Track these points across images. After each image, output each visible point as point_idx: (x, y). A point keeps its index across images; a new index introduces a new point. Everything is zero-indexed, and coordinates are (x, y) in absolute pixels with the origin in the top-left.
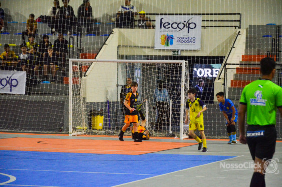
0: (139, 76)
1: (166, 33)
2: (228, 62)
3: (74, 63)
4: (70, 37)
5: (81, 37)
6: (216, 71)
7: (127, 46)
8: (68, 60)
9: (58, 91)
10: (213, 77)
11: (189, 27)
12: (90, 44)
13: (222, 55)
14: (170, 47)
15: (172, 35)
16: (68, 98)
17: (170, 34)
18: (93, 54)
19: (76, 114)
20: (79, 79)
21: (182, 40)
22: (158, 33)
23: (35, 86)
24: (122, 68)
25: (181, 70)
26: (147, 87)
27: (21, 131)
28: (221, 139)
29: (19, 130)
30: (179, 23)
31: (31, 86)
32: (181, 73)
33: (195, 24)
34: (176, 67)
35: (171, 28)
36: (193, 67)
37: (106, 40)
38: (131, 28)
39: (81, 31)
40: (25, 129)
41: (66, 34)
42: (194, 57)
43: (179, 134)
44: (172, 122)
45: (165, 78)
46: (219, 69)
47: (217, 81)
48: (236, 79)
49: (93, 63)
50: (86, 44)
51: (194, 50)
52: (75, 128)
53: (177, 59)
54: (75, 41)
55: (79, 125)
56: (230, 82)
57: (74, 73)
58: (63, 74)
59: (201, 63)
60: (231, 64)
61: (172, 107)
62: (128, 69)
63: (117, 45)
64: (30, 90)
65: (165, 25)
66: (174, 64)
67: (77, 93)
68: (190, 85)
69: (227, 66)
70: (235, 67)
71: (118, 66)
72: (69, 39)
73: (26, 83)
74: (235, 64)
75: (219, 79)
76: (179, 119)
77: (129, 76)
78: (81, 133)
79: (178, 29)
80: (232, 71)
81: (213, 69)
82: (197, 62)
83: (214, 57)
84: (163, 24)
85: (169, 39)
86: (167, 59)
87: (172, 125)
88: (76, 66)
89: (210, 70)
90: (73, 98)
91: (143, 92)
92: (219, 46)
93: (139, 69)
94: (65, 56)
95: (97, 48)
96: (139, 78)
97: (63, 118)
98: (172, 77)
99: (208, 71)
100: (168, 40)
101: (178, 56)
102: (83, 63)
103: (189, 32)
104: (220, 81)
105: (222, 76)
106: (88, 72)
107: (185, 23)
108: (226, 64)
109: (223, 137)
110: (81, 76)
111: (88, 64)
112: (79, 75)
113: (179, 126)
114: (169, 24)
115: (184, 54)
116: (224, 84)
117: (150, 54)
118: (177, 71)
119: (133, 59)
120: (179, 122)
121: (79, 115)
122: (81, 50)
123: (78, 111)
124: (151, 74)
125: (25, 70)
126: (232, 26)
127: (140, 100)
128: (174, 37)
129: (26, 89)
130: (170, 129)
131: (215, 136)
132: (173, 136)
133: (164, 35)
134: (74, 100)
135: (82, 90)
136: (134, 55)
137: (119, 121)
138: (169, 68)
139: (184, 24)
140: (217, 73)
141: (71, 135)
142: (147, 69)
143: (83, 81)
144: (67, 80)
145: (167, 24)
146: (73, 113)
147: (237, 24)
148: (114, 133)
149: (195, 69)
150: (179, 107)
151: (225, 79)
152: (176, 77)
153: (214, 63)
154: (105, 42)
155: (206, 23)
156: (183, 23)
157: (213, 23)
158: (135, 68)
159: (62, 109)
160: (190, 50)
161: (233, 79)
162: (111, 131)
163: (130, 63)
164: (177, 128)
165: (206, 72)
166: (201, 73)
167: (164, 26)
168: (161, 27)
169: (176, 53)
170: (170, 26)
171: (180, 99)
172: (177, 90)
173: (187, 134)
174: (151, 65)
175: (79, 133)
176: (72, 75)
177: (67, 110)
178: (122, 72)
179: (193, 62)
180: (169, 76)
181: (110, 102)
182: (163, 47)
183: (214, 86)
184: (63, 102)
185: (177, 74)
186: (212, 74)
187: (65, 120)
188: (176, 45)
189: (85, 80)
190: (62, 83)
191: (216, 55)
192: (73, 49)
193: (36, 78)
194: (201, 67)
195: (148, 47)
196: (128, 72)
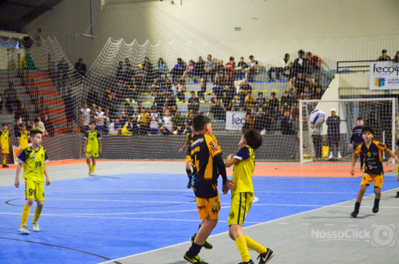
0: (357, 112)
1: (378, 76)
3: (303, 103)
7: (345, 88)
11: (398, 71)
14: (382, 88)
15: (384, 78)
17: (382, 77)
20: (308, 116)
21: (392, 81)
22: (373, 76)
24: (343, 107)
25: (391, 106)
30: (389, 68)
32: (391, 109)
34: (388, 104)
35: (382, 72)
37: (329, 84)
45: (378, 113)
49: (319, 103)
53: (388, 97)
57: (303, 112)
61: (385, 137)
62: (348, 107)
63: (338, 88)
65: (378, 69)
66: (386, 101)
71: (339, 105)
78: (310, 160)
79: (389, 73)
84: (376, 69)
85: (381, 81)
86: (379, 97)
88: (305, 105)
93: (357, 106)
98: (385, 112)
103: (397, 75)
107: (395, 67)
114: (381, 68)
115: (394, 93)
118: (388, 107)
124: (366, 110)
133: (376, 78)
136: (351, 96)
139: (393, 68)
141: (302, 162)
142: (363, 106)
158: (353, 106)
163: (349, 102)
167: (377, 71)
168: (374, 72)
169: (388, 92)
170: (382, 70)
180: (381, 111)
182: (376, 88)
188: (387, 86)
195: (363, 88)
196: (347, 109)
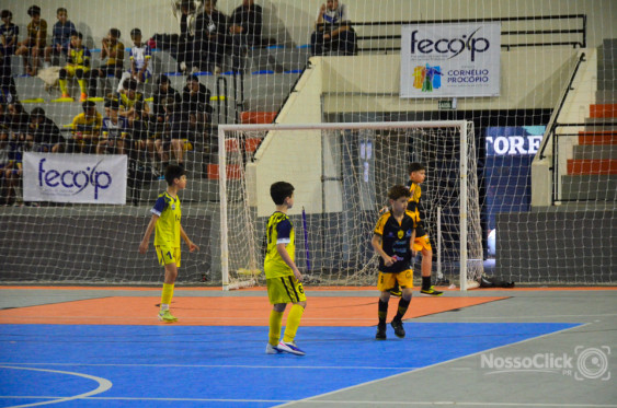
0: (369, 156)
1: (424, 64)
2: (559, 121)
3: (229, 134)
4: (219, 78)
5: (242, 78)
6: (535, 141)
7: (341, 94)
8: (216, 129)
9: (196, 195)
10: (527, 155)
11: (474, 49)
12: (262, 91)
13: (547, 107)
14: (434, 93)
15: (438, 68)
16: (218, 210)
17: (433, 64)
18: (269, 113)
19: (237, 242)
20: (241, 168)
21: (459, 77)
22: (409, 64)
23: (147, 184)
24: (332, 142)
25: (458, 142)
26: (387, 181)
27: (122, 283)
28: (549, 286)
29: (116, 280)
30: (452, 41)
31: (138, 186)
32: (458, 149)
33: (486, 41)
34: (449, 135)
35: (434, 52)
36: (484, 135)
37: (296, 83)
38: (348, 55)
39: (242, 66)
40: (129, 278)
41: (211, 72)
42: (486, 112)
43: (458, 278)
44: (442, 254)
45: (424, 159)
46: (541, 138)
47: (536, 162)
48: (578, 157)
49: (270, 132)
50: (254, 91)
51: (487, 98)
52: (235, 273)
53: (451, 119)
54: (230, 86)
55: (244, 267)
56: (566, 163)
57: (229, 155)
58: (206, 158)
59: (502, 124)
60: (566, 125)
61: (442, 221)
62: (345, 143)
63: (320, 92)
64: (137, 194)
65: (422, 45)
66: (444, 129)
67: (236, 197)
68: (479, 173)
69: (558, 130)
70: (576, 130)
71: (322, 138)
72: (218, 83)
73: (128, 180)
74: (574, 125)
75: (541, 157)
76: (458, 246)
77: (347, 158)
78: (248, 283)
79: (450, 54)
80: (570, 140)
81: (529, 137)
82: (494, 123)
83: (529, 111)
84: (416, 45)
85: (431, 77)
86: (427, 119)
87: (442, 260)
88: (234, 139)
89: (521, 139)
90: (228, 208)
91: (378, 191)
92: (539, 87)
93: (369, 142)
94: (209, 120)
95: (278, 101)
96: (370, 163)
97: (210, 252)
98: (440, 157)
99: (517, 142)
100: (428, 77)
101: (451, 112)
102: (248, 133)
103: (473, 60)
104: (542, 162)
105: (548, 151)
106: (259, 152)
107: (465, 40)
108: (556, 125)
109: (554, 282)
110: (245, 161)
111: (260, 134)
112: (240, 159)
113: (457, 261)
114: (431, 43)
115: (465, 107)
116: (552, 169)
117: (391, 109)
118: (449, 143)
119: (356, 120)
120: (458, 254)
121: (243, 244)
122: (243, 106)
123: (241, 237)
124: (394, 153)
125: (126, 152)
126: (567, 44)
127: (373, 209)
128: (442, 72)
129: (129, 193)
130: (439, 268)
131: (536, 280)
132: (445, 283)
133: (419, 67)
134: (232, 213)
135: (247, 191)
136: (357, 114)
137: (328, 255)
138: (432, 138)
139: (463, 43)
140: (537, 144)
141: (227, 288)
142: (385, 142)
143: (249, 172)
144: (215, 170)
145: (426, 43)
146: (230, 241)
147: (578, 37)
148: (319, 282)
149: (489, 139)
150: (457, 220)
151: (554, 158)
152: (449, 157)
153: (529, 124)
154: (294, 87)
155: (509, 39)
156: (461, 41)
157: (526, 39)
158: (360, 140)
159: (207, 232)
160: (478, 99)
161: (570, 157)
162: (311, 277)
163: (348, 130)
164: (452, 266)
165: (513, 145)
166: (501, 147)
167: (420, 49)
168: (413, 50)
169: (448, 105)
170: (432, 47)
171: (458, 203)
172: (451, 185)
173: (475, 279)
174: (394, 132)
175: (243, 284)
176: (224, 160)
177: (218, 235)
178: (333, 150)
179: (485, 124)
180: (432, 156)
181: (309, 216)
182: (419, 93)
183: (530, 174)
184: (209, 217)
185: (450, 149)
186: (526, 147)
187: (214, 257)
188: (446, 89)
189: (254, 169)
190: (205, 176)
191: (534, 107)
192: (226, 104)
193: (149, 169)
194: (502, 134)
195: (388, 95)
196: (344, 148)
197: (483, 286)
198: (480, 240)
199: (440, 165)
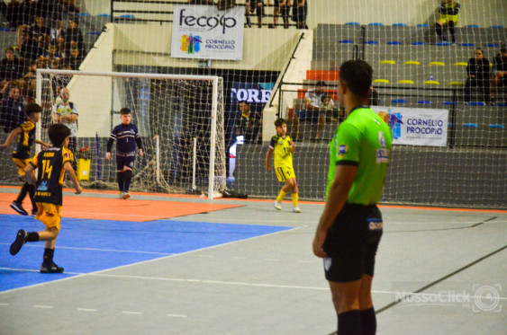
1: (188, 33)
2: (284, 80)
3: (44, 75)
6: (266, 93)
7: (126, 52)
10: (261, 103)
11: (225, 25)
13: (274, 70)
14: (195, 55)
15: (199, 37)
17: (194, 34)
20: (52, 101)
21: (213, 44)
22: (177, 33)
25: (211, 91)
26: (157, 115)
30: (210, 18)
32: (211, 96)
33: (234, 20)
34: (204, 86)
35: (197, 26)
36: (230, 87)
37: (95, 42)
38: (132, 24)
42: (231, 71)
43: (207, 190)
44: (196, 172)
45: (186, 102)
46: (270, 91)
47: (267, 110)
49: (75, 76)
51: (232, 61)
53: (206, 74)
56: (287, 111)
57: (44, 91)
59: (243, 80)
60: (289, 84)
61: (197, 148)
62: (129, 87)
63: (112, 49)
65: (187, 20)
66: (201, 81)
68: (226, 115)
69: (283, 87)
70: (296, 88)
71: (113, 83)
74: (294, 84)
75: (271, 106)
76: (208, 166)
79: (208, 27)
80: (291, 94)
81: (262, 91)
82: (237, 79)
83: (263, 72)
84: (183, 19)
85: (193, 43)
86: (189, 73)
87: (196, 176)
89: (257, 92)
91: (151, 123)
93: (146, 87)
96: (146, 102)
98: (198, 101)
99: (253, 93)
100: (191, 44)
101: (206, 69)
103: (224, 33)
104: (271, 109)
105: (276, 101)
107: (219, 18)
108: (281, 83)
112: (52, 94)
113: (207, 178)
114: (194, 19)
115: (217, 66)
116: (278, 114)
117: (162, 64)
118: (205, 92)
119: (137, 71)
120: (208, 172)
124: (163, 96)
128: (201, 40)
130: (194, 182)
131: (263, 194)
132: (198, 193)
133: (185, 36)
136: (137, 66)
138: (192, 87)
139: (217, 20)
140: (268, 96)
142: (157, 88)
145: (190, 19)
149: (234, 90)
150: (208, 148)
151: (279, 107)
152: (204, 101)
153: (262, 81)
154: (93, 44)
156: (216, 18)
158: (139, 86)
160: (226, 61)
161: (292, 107)
163: (131, 78)
164: (204, 181)
165: (251, 96)
166: (242, 96)
167: (186, 23)
168: (181, 24)
169: (205, 64)
170: (195, 21)
173: (220, 191)
174: (164, 82)
176: (40, 95)
179: (231, 79)
180: (192, 100)
181: (101, 139)
182: (184, 54)
185: (205, 96)
186: (260, 97)
188: (204, 53)
191: (266, 69)
194: (243, 87)
195: (160, 54)
196: (128, 92)
197: (225, 196)
198: (224, 163)
199: (197, 107)
